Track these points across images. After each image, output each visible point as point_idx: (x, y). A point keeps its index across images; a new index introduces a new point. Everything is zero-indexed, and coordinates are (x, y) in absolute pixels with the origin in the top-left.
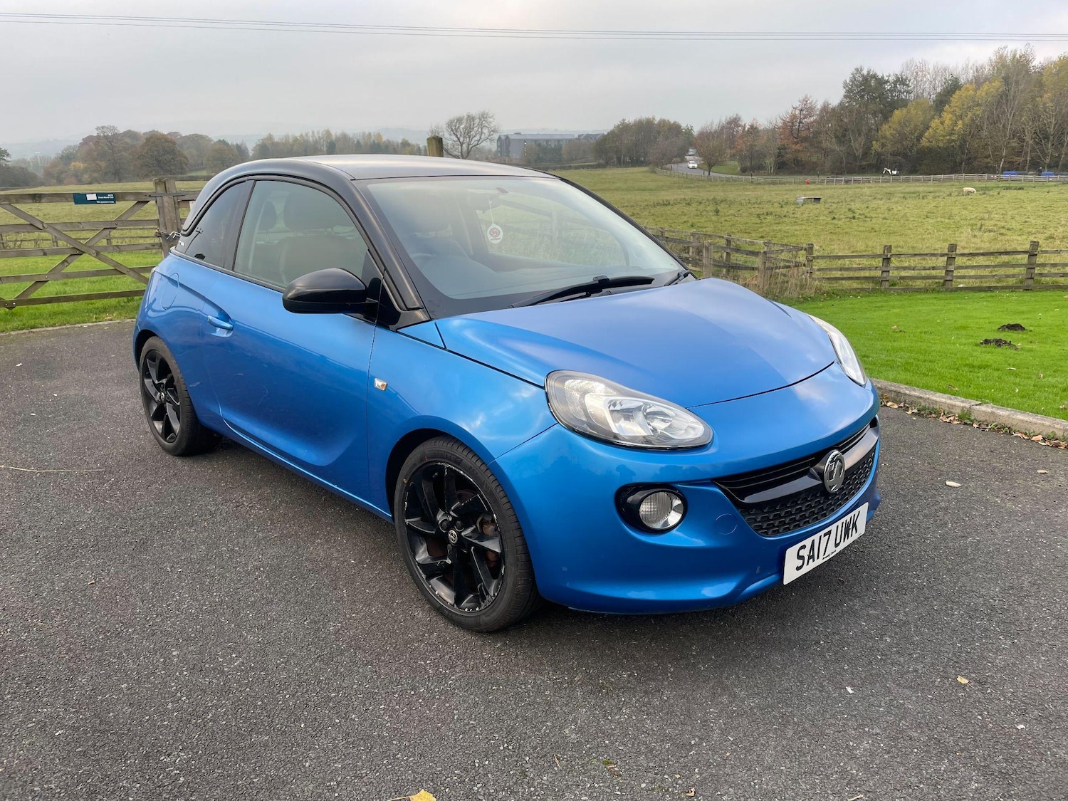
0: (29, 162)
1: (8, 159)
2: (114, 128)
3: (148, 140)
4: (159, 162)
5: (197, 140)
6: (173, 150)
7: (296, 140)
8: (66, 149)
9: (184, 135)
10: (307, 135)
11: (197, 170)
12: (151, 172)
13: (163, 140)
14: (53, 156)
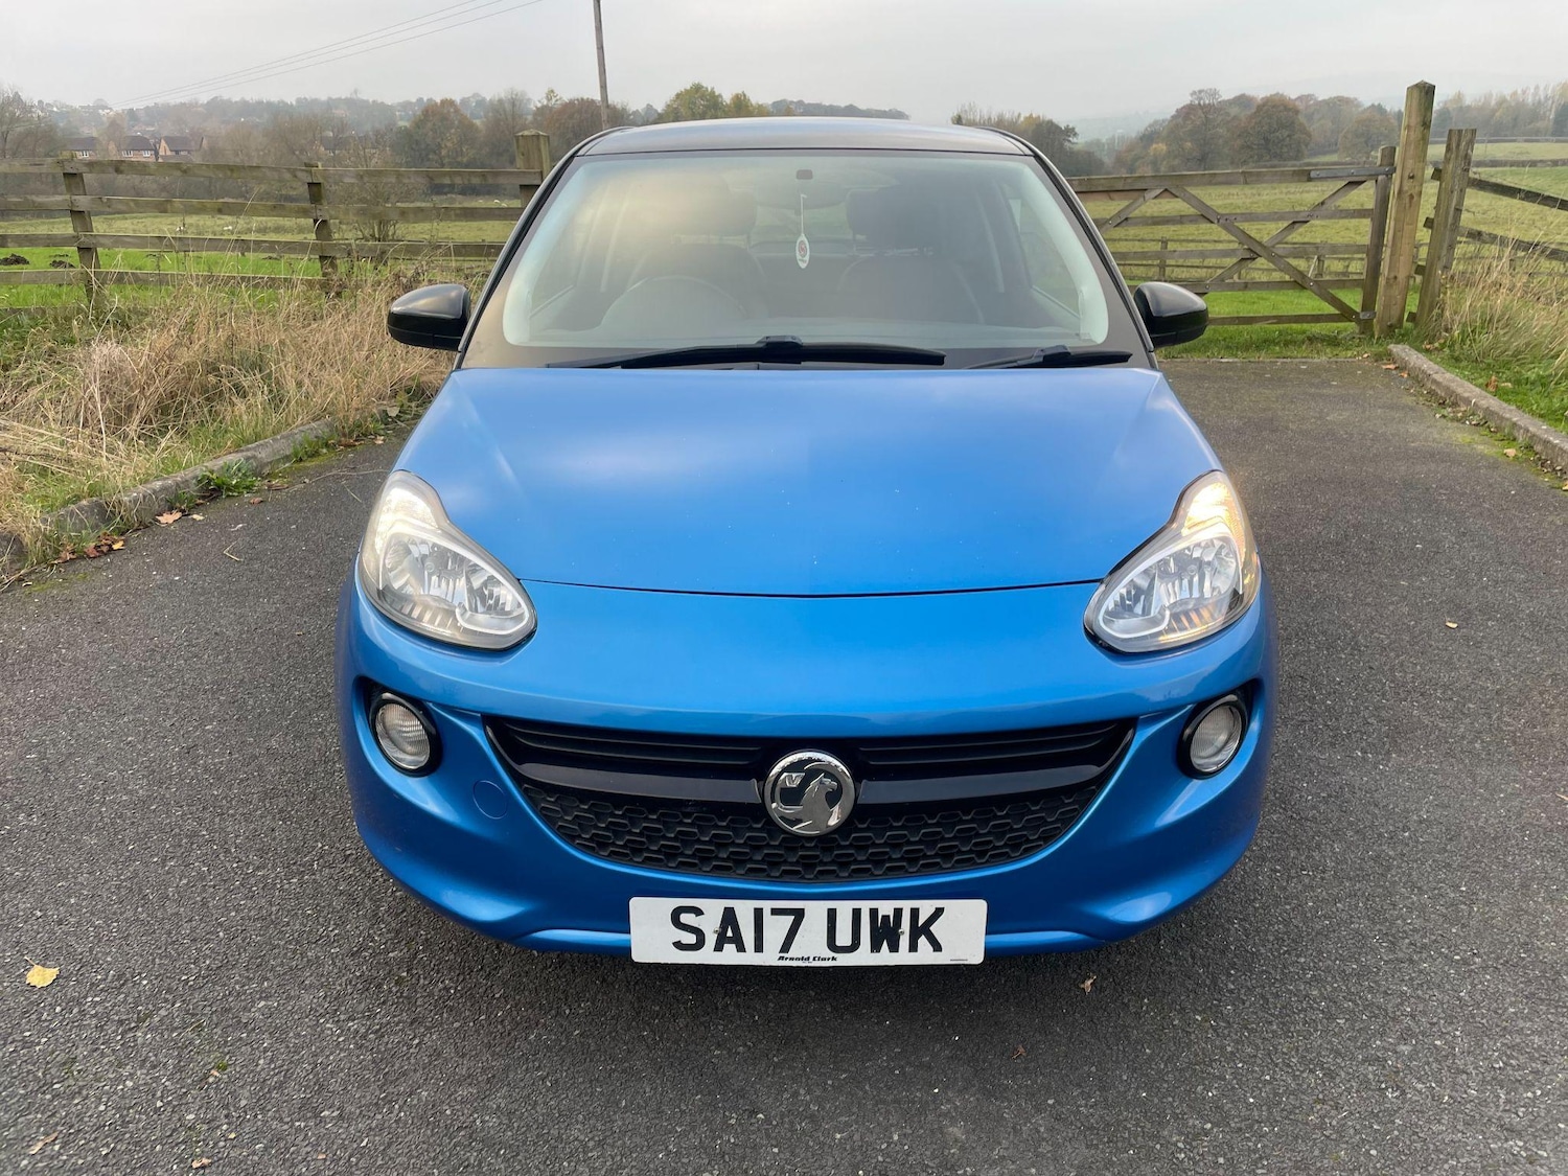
0: (1104, 145)
1: (1074, 140)
2: (1214, 93)
3: (1260, 108)
4: (1267, 140)
5: (1337, 105)
6: (1293, 123)
7: (1502, 102)
8: (1150, 126)
9: (1320, 99)
10: (1524, 92)
11: (1324, 153)
12: (1251, 157)
13: (1282, 108)
14: (1134, 135)
